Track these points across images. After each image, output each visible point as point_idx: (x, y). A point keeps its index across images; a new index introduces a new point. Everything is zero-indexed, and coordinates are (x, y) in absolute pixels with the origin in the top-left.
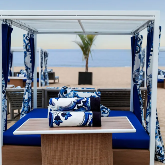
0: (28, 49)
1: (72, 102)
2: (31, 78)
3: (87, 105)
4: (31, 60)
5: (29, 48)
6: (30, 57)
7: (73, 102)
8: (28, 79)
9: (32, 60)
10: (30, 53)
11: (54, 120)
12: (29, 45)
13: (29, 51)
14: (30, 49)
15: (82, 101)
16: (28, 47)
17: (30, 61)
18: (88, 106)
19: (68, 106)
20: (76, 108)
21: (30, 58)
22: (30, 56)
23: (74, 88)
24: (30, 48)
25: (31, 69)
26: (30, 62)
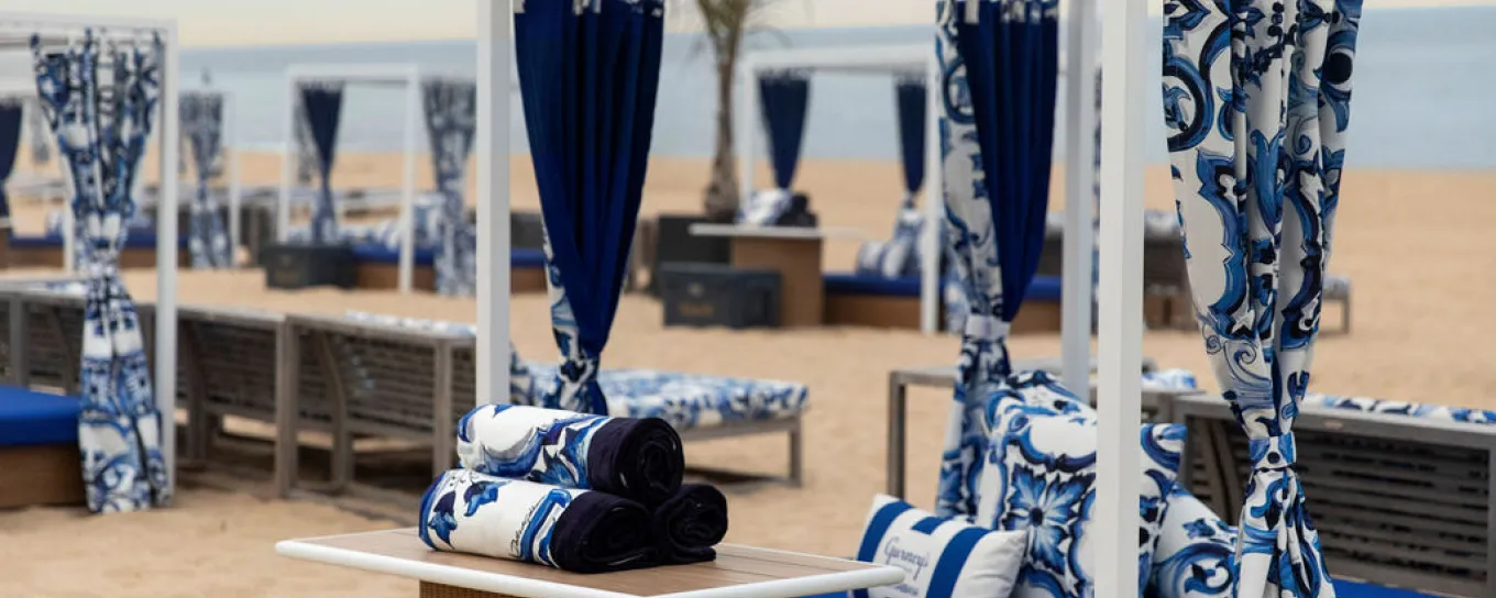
0: (954, 102)
1: (531, 431)
2: (993, 303)
3: (575, 450)
4: (980, 175)
5: (960, 95)
6: (974, 157)
7: (535, 431)
8: (975, 311)
9: (987, 182)
10: (972, 128)
11: (436, 510)
12: (961, 72)
13: (961, 119)
14: (966, 106)
15: (568, 430)
16: (954, 90)
17: (975, 184)
18: (578, 459)
19: (515, 448)
20: (541, 465)
21: (970, 163)
22: (975, 148)
23: (1400, 405)
24: (967, 96)
25: (991, 238)
26: (971, 191)
